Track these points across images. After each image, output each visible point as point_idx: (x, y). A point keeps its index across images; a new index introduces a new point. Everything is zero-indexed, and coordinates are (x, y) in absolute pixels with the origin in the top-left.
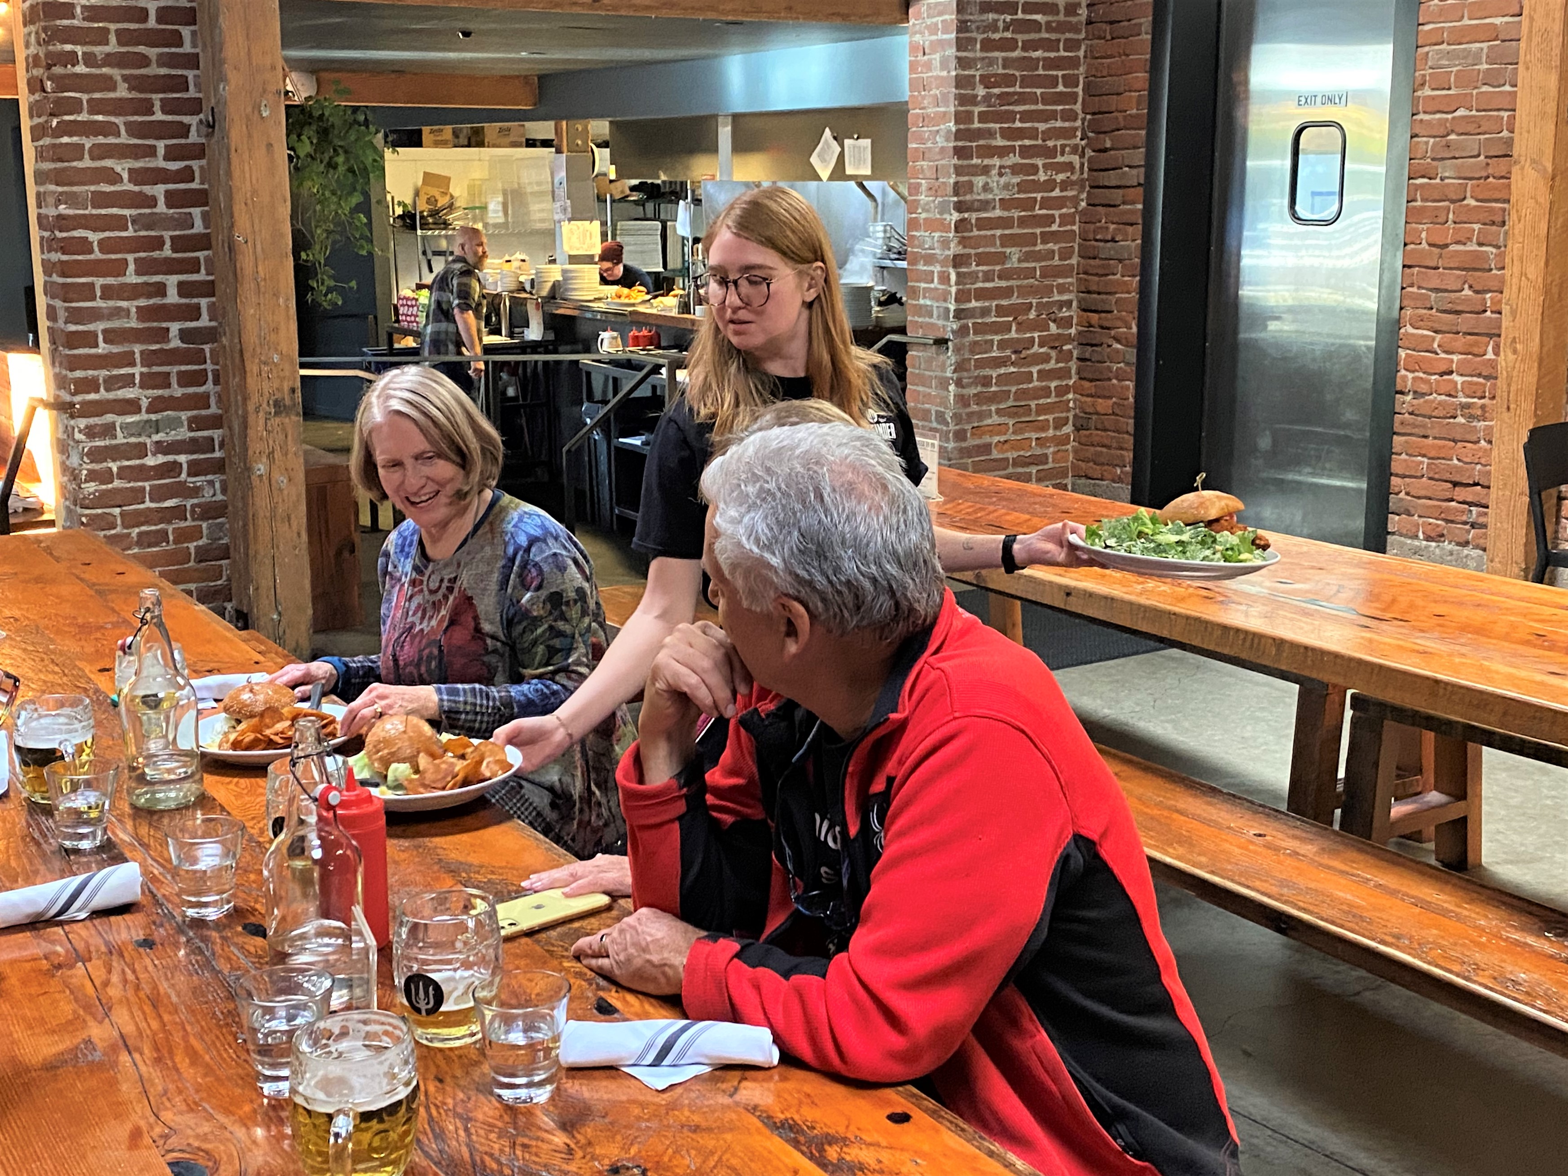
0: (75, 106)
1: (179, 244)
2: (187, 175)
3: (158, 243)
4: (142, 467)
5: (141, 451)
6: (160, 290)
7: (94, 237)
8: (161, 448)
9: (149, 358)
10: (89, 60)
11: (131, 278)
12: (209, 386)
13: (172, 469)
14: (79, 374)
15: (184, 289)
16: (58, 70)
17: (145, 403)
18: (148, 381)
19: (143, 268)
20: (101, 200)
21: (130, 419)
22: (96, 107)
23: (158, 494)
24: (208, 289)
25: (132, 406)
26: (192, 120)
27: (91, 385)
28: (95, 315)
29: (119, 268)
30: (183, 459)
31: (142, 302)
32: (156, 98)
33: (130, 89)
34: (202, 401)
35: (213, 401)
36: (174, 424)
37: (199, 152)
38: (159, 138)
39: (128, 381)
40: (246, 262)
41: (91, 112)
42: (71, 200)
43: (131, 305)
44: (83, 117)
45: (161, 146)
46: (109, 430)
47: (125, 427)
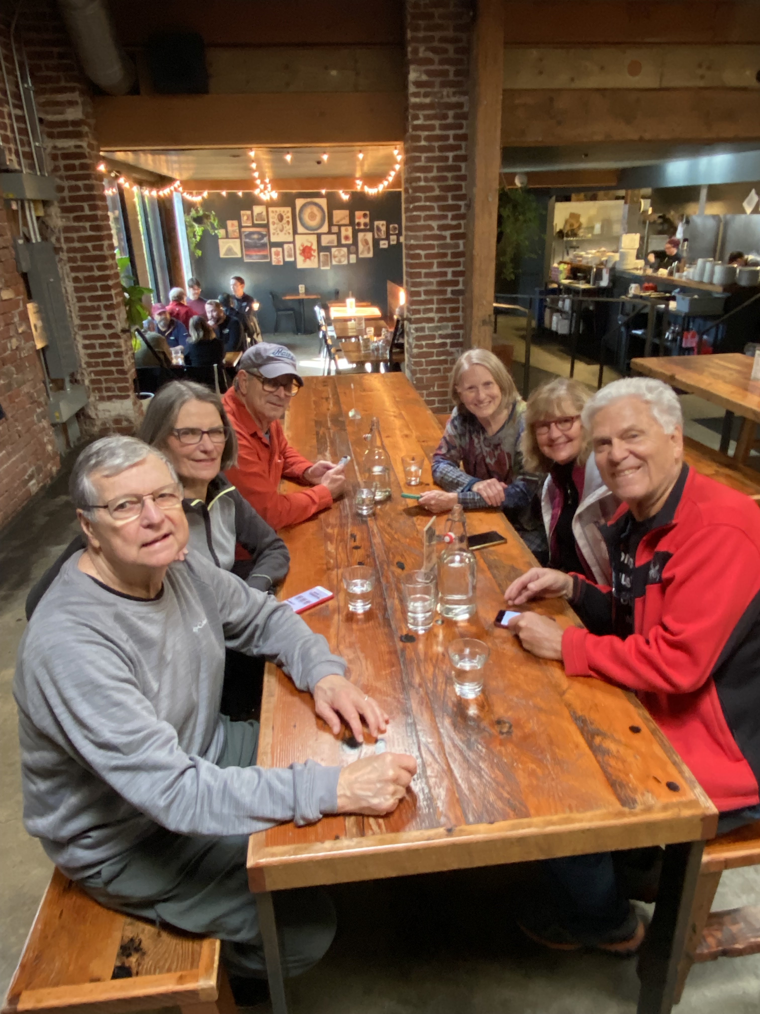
0: (419, 199)
1: (455, 255)
2: (458, 226)
3: (445, 255)
4: (434, 344)
5: (433, 337)
6: (445, 274)
7: (422, 253)
8: (441, 337)
9: (440, 302)
10: (426, 180)
11: (435, 269)
12: (460, 313)
13: (444, 345)
14: (414, 307)
15: (455, 274)
16: (414, 184)
17: (436, 319)
18: (439, 310)
19: (440, 265)
20: (426, 238)
21: (431, 325)
22: (427, 199)
23: (439, 354)
24: (461, 274)
25: (431, 320)
26: (462, 203)
27: (418, 312)
28: (421, 284)
29: (430, 265)
30: (448, 341)
31: (438, 279)
32: (450, 194)
33: (440, 191)
34: (456, 319)
35: (461, 319)
36: (446, 328)
37: (463, 217)
38: (449, 211)
39: (431, 310)
40: (477, 264)
41: (425, 201)
42: (416, 238)
43: (434, 280)
44: (422, 203)
45: (450, 214)
46: (422, 329)
47: (429, 328)
